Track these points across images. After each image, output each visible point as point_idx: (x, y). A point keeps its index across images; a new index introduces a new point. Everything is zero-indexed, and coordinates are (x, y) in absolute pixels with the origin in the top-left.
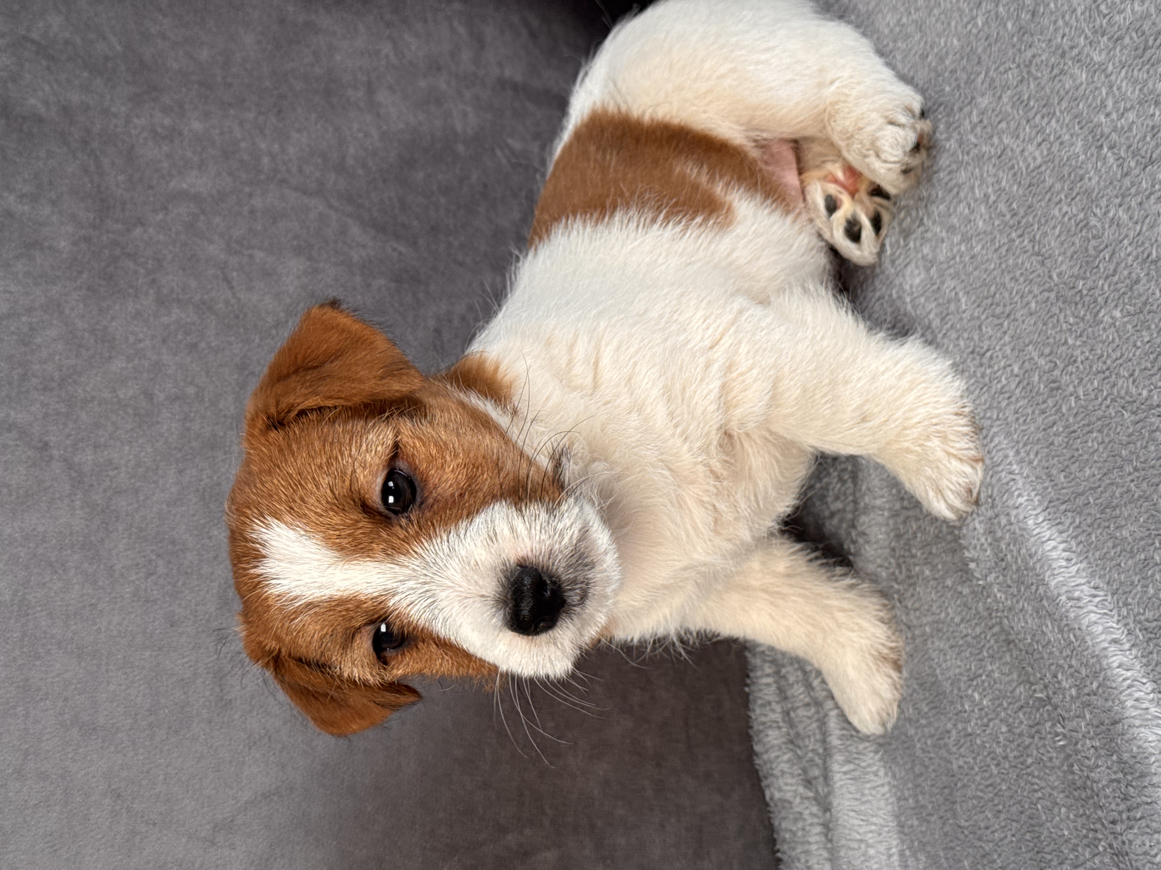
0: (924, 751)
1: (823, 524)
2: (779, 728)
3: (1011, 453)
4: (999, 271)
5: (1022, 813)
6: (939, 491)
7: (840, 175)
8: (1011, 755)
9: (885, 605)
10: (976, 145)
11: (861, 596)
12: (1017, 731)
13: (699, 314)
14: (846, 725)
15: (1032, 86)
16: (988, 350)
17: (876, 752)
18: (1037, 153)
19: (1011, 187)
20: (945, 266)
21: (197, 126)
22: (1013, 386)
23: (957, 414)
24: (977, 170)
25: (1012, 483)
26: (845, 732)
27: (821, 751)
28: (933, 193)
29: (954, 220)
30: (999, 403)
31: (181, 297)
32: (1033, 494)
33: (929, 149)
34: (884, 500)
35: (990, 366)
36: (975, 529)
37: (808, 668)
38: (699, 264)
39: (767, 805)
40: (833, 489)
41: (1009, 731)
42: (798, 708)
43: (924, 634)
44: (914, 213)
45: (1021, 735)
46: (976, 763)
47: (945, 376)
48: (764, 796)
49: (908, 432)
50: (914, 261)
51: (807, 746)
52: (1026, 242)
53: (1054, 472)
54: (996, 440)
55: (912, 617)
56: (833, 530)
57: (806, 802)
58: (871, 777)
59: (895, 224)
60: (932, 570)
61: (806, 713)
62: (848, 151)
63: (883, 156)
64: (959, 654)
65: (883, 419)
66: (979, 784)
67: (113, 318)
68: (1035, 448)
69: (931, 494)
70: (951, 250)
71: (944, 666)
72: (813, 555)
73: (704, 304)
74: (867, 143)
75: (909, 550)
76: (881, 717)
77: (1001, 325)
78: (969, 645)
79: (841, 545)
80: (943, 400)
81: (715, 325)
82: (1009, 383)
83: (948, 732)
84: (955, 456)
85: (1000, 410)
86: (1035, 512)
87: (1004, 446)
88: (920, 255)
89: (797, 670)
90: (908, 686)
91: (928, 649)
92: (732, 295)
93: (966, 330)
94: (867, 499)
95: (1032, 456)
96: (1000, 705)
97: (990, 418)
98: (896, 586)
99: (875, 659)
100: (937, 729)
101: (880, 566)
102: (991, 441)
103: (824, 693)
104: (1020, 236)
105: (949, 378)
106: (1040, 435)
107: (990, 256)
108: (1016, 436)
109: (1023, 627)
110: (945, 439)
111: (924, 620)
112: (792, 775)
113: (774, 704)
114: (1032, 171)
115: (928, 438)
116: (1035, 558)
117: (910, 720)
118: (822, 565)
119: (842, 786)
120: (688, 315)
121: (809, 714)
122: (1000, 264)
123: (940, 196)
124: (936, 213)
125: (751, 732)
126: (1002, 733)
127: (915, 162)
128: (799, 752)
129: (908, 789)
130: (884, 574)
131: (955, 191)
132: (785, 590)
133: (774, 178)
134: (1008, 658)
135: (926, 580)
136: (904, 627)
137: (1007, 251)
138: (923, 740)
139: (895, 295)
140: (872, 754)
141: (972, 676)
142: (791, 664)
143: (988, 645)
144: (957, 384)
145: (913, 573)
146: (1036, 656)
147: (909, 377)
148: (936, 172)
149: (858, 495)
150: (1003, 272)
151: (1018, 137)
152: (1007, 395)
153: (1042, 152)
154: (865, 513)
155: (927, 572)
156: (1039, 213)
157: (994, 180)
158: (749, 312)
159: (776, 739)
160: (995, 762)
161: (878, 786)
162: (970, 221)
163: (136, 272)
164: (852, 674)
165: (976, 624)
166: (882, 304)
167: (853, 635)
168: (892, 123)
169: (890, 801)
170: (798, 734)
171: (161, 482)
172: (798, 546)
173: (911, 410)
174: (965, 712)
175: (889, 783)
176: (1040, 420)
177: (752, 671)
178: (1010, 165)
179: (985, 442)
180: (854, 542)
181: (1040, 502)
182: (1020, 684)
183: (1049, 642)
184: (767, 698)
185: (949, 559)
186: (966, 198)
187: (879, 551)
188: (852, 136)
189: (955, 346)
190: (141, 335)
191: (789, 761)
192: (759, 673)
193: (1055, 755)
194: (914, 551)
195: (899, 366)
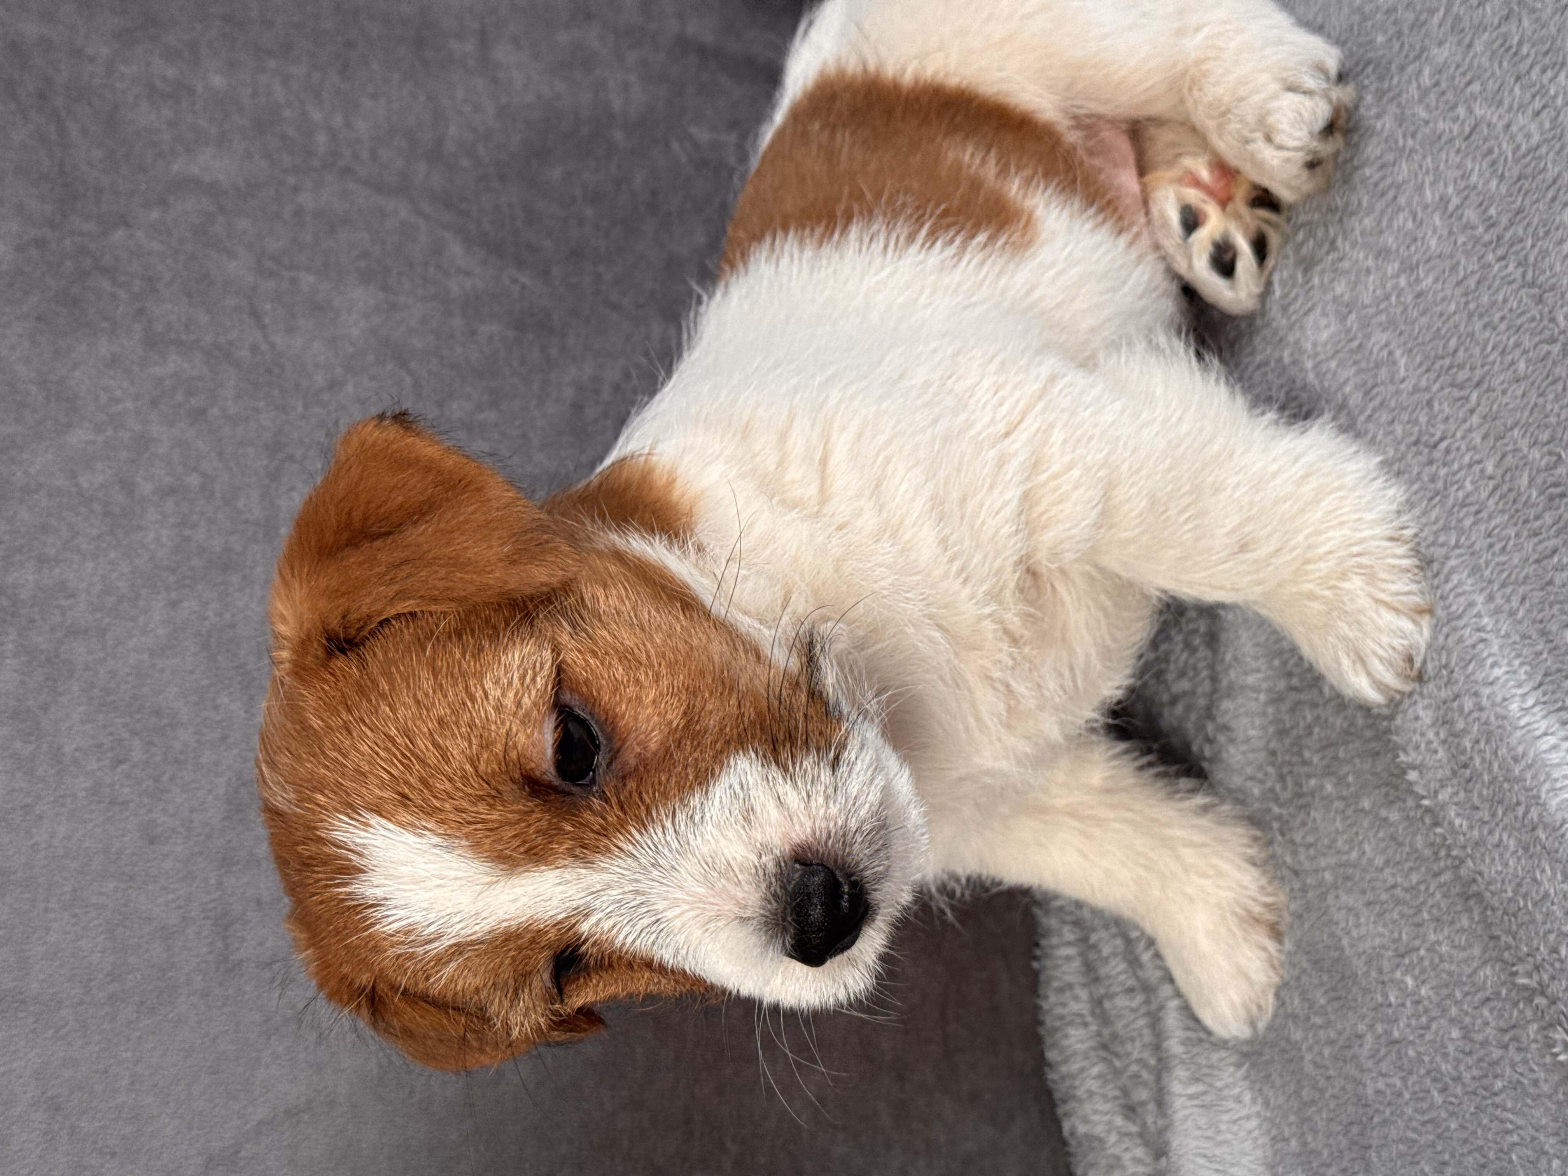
0: (1317, 1065)
1: (1160, 715)
2: (1085, 1025)
3: (1480, 599)
4: (1465, 315)
5: (1483, 1166)
6: (1361, 660)
7: (1205, 174)
8: (1467, 1076)
9: (1256, 839)
10: (1427, 123)
11: (1220, 823)
12: (1479, 1037)
13: (986, 384)
14: (1191, 1023)
15: (1526, 23)
16: (1442, 439)
17: (1238, 1066)
18: (1533, 127)
19: (1487, 182)
20: (1372, 311)
21: (218, 81)
22: (1484, 494)
23: (1391, 539)
24: (1429, 160)
25: (1481, 646)
26: (1190, 1034)
27: (1152, 1062)
28: (1354, 199)
29: (1390, 240)
30: (1460, 521)
31: (184, 337)
32: (1517, 662)
33: (1347, 132)
34: (1260, 676)
35: (1445, 464)
36: (1417, 718)
37: (1134, 934)
38: (985, 306)
39: (1064, 1143)
40: (1176, 661)
41: (1464, 1037)
42: (1115, 995)
43: (1321, 883)
44: (1320, 233)
45: (1484, 1044)
46: (1407, 1087)
47: (1374, 479)
48: (1060, 1130)
49: (1311, 567)
50: (1320, 306)
51: (1129, 1054)
52: (1511, 268)
53: (1554, 627)
54: (1455, 578)
55: (1302, 856)
56: (1175, 723)
57: (1126, 1139)
58: (1231, 1104)
59: (1289, 250)
60: (1336, 785)
61: (1127, 1003)
62: (1220, 136)
63: (1278, 139)
64: (1381, 915)
65: (1272, 549)
66: (1411, 1119)
67: (76, 366)
68: (1521, 590)
69: (1346, 662)
70: (1384, 286)
71: (1355, 933)
72: (1144, 760)
73: (993, 367)
74: (1251, 119)
75: (1300, 754)
76: (1248, 1011)
77: (1467, 398)
78: (1398, 902)
79: (1187, 746)
80: (1369, 516)
81: (1013, 400)
82: (1476, 489)
83: (1360, 1037)
84: (1387, 605)
85: (1461, 532)
86: (1520, 691)
87: (1467, 588)
88: (1329, 297)
89: (1114, 936)
90: (1293, 965)
91: (1329, 907)
92: (1039, 352)
93: (1406, 409)
94: (1233, 674)
95: (1515, 603)
96: (1451, 996)
97: (1443, 545)
98: (1276, 810)
99: (1241, 920)
100: (1340, 1033)
101: (1251, 778)
102: (1446, 581)
103: (1158, 974)
104: (1502, 258)
105: (1379, 483)
106: (1530, 570)
107: (1449, 293)
108: (1487, 573)
109: (1499, 873)
110: (1371, 577)
111: (1323, 862)
112: (1105, 1099)
113: (1077, 987)
114: (1524, 156)
115: (1344, 576)
116: (1523, 763)
117: (1295, 1017)
118: (1158, 775)
119: (1186, 1118)
120: (968, 383)
121: (1134, 1004)
122: (1467, 303)
123: (1365, 204)
124: (1357, 232)
125: (1042, 1031)
126: (1452, 1039)
127: (1327, 149)
128: (1117, 1063)
129: (1290, 1125)
130: (1256, 791)
131: (1391, 194)
132: (1104, 813)
133: (1102, 177)
134: (1465, 922)
135: (1328, 800)
136: (1286, 872)
137: (1479, 282)
138: (1316, 1049)
139: (1287, 360)
140: (1231, 1069)
141: (1402, 950)
142: (1106, 927)
143: (1430, 902)
144: (1391, 492)
145: (1305, 789)
146: (1523, 918)
147: (1313, 482)
148: (1357, 168)
149: (1218, 668)
150: (1470, 316)
151: (1500, 103)
152: (1473, 509)
153: (1541, 125)
154: (1229, 696)
155: (1329, 788)
156: (1536, 221)
157: (1458, 173)
158: (1066, 379)
159: (1081, 1041)
160: (1439, 1086)
161: (1240, 1119)
162: (1415, 240)
163: (113, 296)
164: (1205, 944)
165: (1411, 869)
166: (1266, 374)
167: (1206, 883)
168: (1292, 88)
169: (1261, 1141)
170: (1115, 1036)
171: (141, 620)
172: (1122, 746)
173: (1317, 533)
174: (1390, 1005)
175: (1258, 1114)
176: (1529, 545)
177: (1043, 936)
178: (1485, 147)
179: (1436, 582)
180: (1210, 741)
181: (1530, 675)
182: (1485, 963)
183: (1547, 895)
184: (1069, 978)
185: (1367, 766)
186: (1409, 203)
187: (1251, 756)
188: (1228, 111)
189: (1387, 434)
190: (119, 393)
191: (1099, 1076)
192: (1055, 941)
193: (1542, 1075)
194: (1307, 754)
195: (1299, 464)
